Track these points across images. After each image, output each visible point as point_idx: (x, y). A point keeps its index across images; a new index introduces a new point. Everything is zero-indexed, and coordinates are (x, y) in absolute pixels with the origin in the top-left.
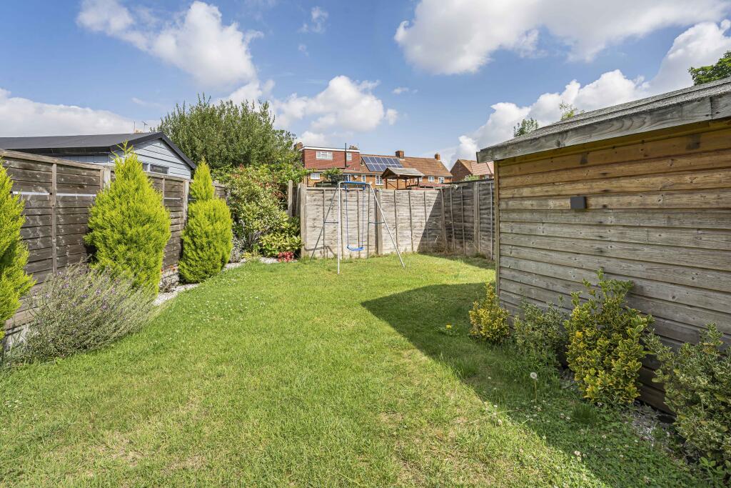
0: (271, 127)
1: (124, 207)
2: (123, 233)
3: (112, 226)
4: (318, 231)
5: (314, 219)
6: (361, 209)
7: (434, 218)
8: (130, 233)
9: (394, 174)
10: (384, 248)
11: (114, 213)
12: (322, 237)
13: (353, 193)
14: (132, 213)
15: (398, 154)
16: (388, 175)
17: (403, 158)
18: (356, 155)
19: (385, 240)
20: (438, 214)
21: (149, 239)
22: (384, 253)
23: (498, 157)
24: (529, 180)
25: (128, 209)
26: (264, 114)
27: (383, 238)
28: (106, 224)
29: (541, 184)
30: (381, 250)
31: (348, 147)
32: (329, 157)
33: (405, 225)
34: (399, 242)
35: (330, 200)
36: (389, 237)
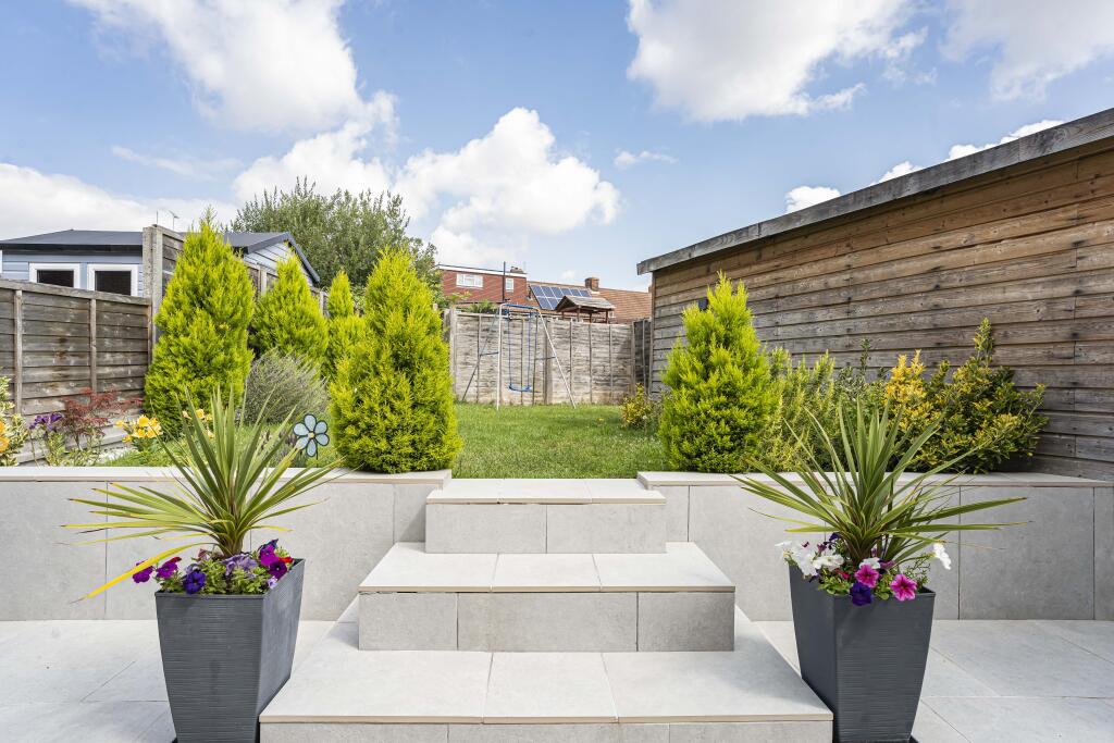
0: (401, 232)
1: (291, 308)
2: (289, 332)
3: (281, 326)
4: (471, 369)
5: (467, 354)
6: (526, 344)
7: (621, 362)
8: (298, 333)
9: (573, 305)
10: (554, 396)
11: (281, 313)
12: (475, 378)
13: (517, 323)
14: (298, 315)
15: (590, 283)
16: (565, 306)
17: (597, 289)
18: (520, 282)
19: (556, 386)
20: (626, 356)
21: (312, 342)
22: (554, 402)
23: (652, 268)
24: (675, 288)
25: (294, 309)
26: (393, 213)
27: (554, 383)
28: (274, 323)
29: (682, 292)
30: (551, 398)
31: (508, 269)
32: (478, 283)
33: (584, 368)
34: (573, 390)
35: (487, 330)
36: (561, 382)
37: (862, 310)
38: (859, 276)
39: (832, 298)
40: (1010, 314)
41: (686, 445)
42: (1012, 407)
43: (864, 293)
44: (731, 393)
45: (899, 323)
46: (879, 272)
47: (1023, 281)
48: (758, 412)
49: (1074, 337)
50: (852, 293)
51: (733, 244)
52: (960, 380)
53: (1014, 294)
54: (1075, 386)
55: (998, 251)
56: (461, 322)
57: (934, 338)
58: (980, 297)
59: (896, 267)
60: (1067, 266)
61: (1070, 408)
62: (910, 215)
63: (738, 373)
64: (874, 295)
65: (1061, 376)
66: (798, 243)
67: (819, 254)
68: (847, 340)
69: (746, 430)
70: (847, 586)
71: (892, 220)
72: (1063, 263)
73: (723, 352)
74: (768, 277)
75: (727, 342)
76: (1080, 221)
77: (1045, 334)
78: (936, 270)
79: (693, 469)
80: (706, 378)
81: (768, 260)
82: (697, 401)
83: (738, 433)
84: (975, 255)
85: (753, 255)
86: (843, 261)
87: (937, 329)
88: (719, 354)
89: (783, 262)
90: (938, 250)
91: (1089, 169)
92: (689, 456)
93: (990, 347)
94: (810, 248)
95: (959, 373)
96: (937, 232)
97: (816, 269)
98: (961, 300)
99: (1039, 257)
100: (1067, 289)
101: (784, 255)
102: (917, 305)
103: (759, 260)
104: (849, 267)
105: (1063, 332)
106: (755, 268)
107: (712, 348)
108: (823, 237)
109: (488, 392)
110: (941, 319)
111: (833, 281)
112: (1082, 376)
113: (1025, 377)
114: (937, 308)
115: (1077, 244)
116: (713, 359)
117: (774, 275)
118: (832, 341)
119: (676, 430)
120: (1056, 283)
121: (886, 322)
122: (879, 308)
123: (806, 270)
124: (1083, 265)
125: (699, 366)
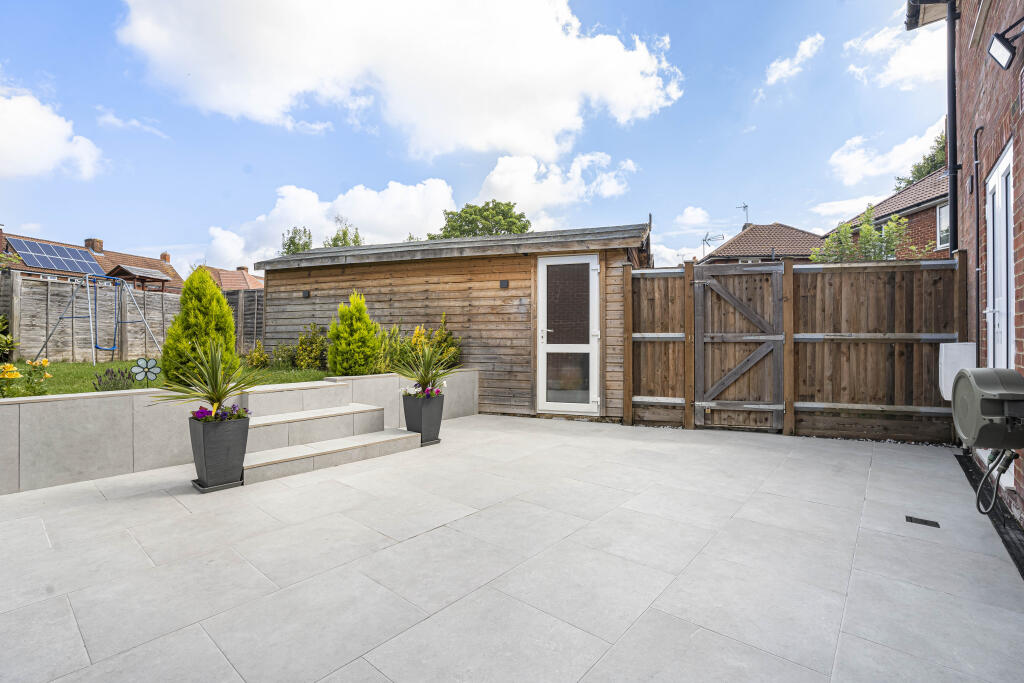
4: (38, 330)
5: (33, 316)
6: (99, 309)
10: (129, 354)
16: (120, 274)
17: (102, 251)
19: (131, 345)
22: (128, 358)
23: (268, 268)
24: (284, 282)
27: (129, 343)
29: (290, 285)
30: (126, 355)
33: (157, 330)
34: (148, 348)
35: (57, 295)
36: (138, 342)
37: (397, 305)
38: (396, 289)
39: (382, 298)
40: (451, 311)
41: (345, 365)
42: (452, 345)
43: (397, 297)
44: (363, 341)
45: (413, 312)
46: (403, 289)
47: (455, 299)
48: (373, 349)
49: (469, 320)
50: (392, 296)
51: (329, 263)
52: (437, 335)
53: (452, 303)
54: (470, 337)
55: (447, 287)
56: (26, 287)
57: (426, 319)
58: (442, 303)
59: (412, 288)
60: (466, 295)
61: (468, 345)
62: (417, 266)
63: (366, 333)
64: (402, 299)
65: (465, 334)
66: (366, 269)
67: (376, 276)
68: (390, 318)
69: (369, 357)
70: (425, 395)
71: (409, 267)
72: (466, 294)
73: (359, 324)
74: (348, 284)
75: (359, 319)
76: (470, 280)
77: (461, 319)
78: (427, 291)
79: (347, 375)
80: (352, 335)
81: (349, 275)
82: (349, 345)
83: (366, 358)
84: (440, 287)
85: (340, 271)
86: (388, 281)
87: (427, 315)
88: (357, 325)
89: (358, 277)
90: (427, 283)
91: (473, 263)
92: (345, 369)
93: (445, 323)
94: (371, 273)
95: (436, 333)
96: (427, 275)
97: (375, 283)
98: (436, 304)
99: (459, 291)
100: (467, 303)
101: (359, 274)
102: (420, 305)
103: (343, 274)
104: (391, 285)
105: (466, 318)
106: (341, 278)
107: (354, 322)
108: (378, 269)
109: (59, 352)
110: (429, 311)
111: (383, 290)
112: (472, 334)
113: (456, 334)
114: (427, 306)
115: (470, 288)
116: (355, 327)
117: (352, 283)
118: (382, 318)
119: (339, 358)
120: (464, 301)
121: (406, 311)
122: (404, 305)
123: (369, 283)
124: (471, 296)
125: (348, 330)
